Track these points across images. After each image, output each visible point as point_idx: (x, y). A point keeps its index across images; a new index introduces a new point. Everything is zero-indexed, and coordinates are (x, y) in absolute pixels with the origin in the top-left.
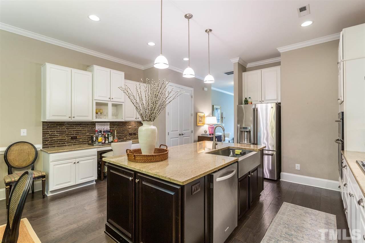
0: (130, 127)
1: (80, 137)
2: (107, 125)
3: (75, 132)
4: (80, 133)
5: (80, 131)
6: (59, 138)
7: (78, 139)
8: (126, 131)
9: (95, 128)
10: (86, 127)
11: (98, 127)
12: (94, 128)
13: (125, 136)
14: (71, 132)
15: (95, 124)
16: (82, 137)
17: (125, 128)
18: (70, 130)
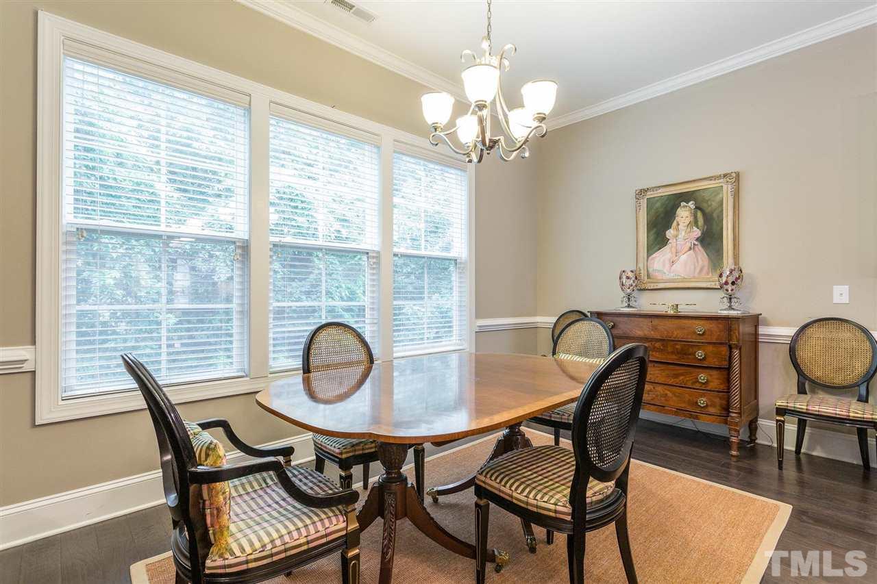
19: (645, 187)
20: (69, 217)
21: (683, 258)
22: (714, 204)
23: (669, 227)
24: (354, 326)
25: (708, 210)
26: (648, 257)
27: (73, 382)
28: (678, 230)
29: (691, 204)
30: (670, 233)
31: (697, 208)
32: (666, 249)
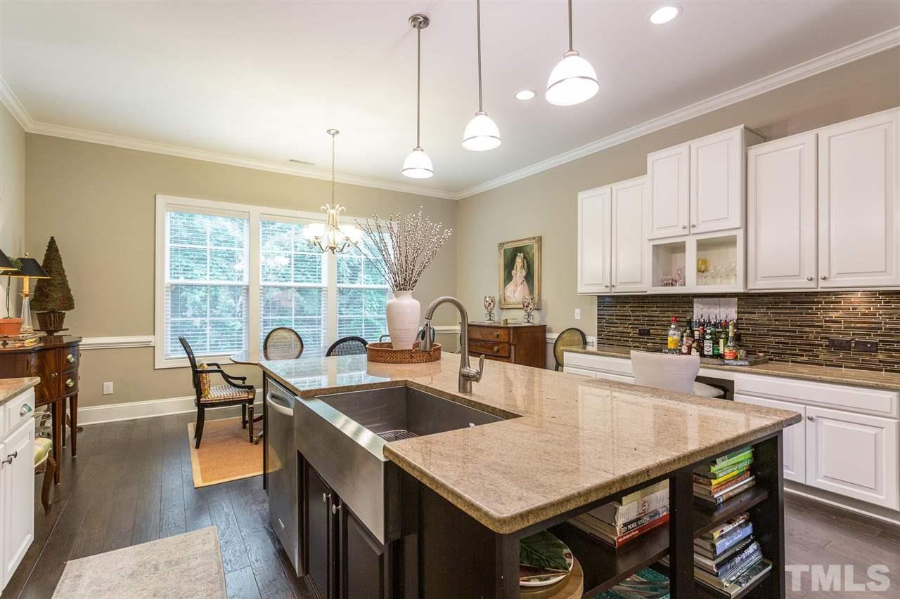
0: (834, 314)
1: (656, 333)
2: (729, 305)
3: (646, 319)
4: (656, 323)
5: (656, 319)
6: (619, 330)
7: (652, 337)
8: (815, 330)
9: (693, 312)
10: (670, 309)
11: (699, 310)
12: (688, 312)
13: (807, 348)
14: (639, 318)
15: (692, 303)
16: (660, 332)
17: (809, 318)
18: (637, 314)
19: (502, 242)
20: (168, 280)
21: (519, 288)
22: (531, 256)
23: (513, 269)
24: (295, 330)
25: (528, 260)
26: (505, 286)
27: (169, 352)
28: (516, 270)
29: (522, 255)
30: (513, 272)
31: (524, 257)
32: (512, 282)
